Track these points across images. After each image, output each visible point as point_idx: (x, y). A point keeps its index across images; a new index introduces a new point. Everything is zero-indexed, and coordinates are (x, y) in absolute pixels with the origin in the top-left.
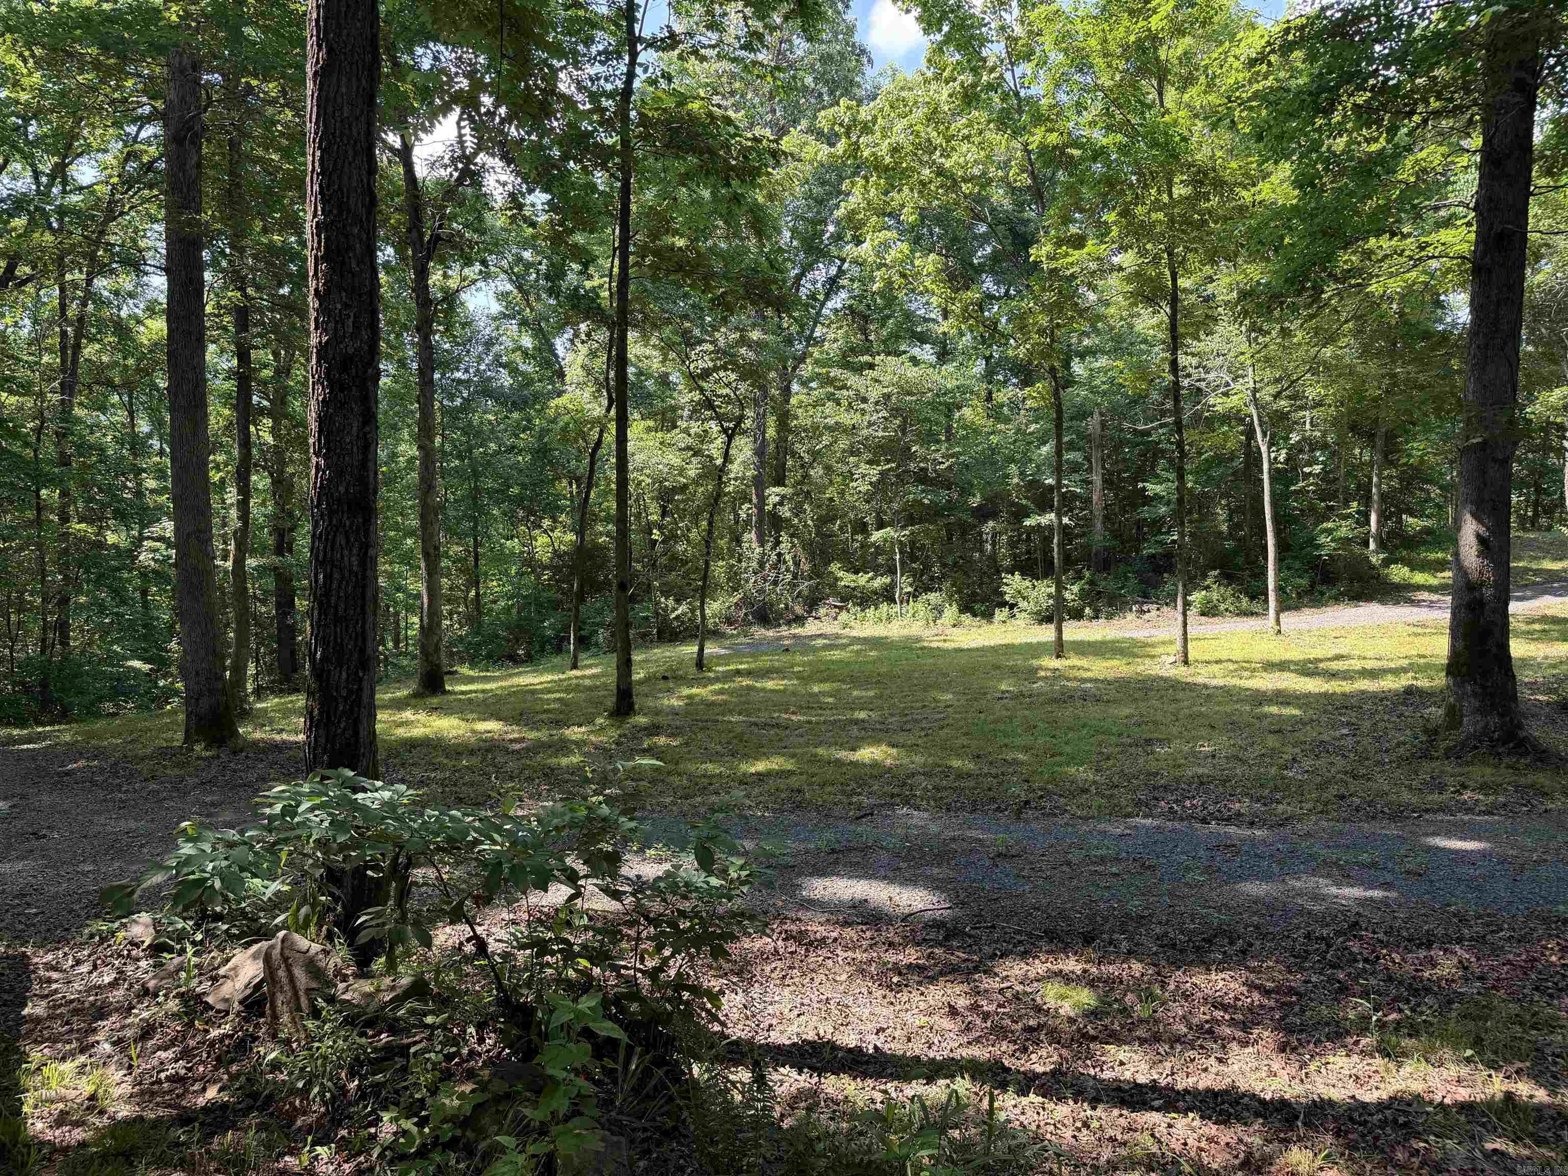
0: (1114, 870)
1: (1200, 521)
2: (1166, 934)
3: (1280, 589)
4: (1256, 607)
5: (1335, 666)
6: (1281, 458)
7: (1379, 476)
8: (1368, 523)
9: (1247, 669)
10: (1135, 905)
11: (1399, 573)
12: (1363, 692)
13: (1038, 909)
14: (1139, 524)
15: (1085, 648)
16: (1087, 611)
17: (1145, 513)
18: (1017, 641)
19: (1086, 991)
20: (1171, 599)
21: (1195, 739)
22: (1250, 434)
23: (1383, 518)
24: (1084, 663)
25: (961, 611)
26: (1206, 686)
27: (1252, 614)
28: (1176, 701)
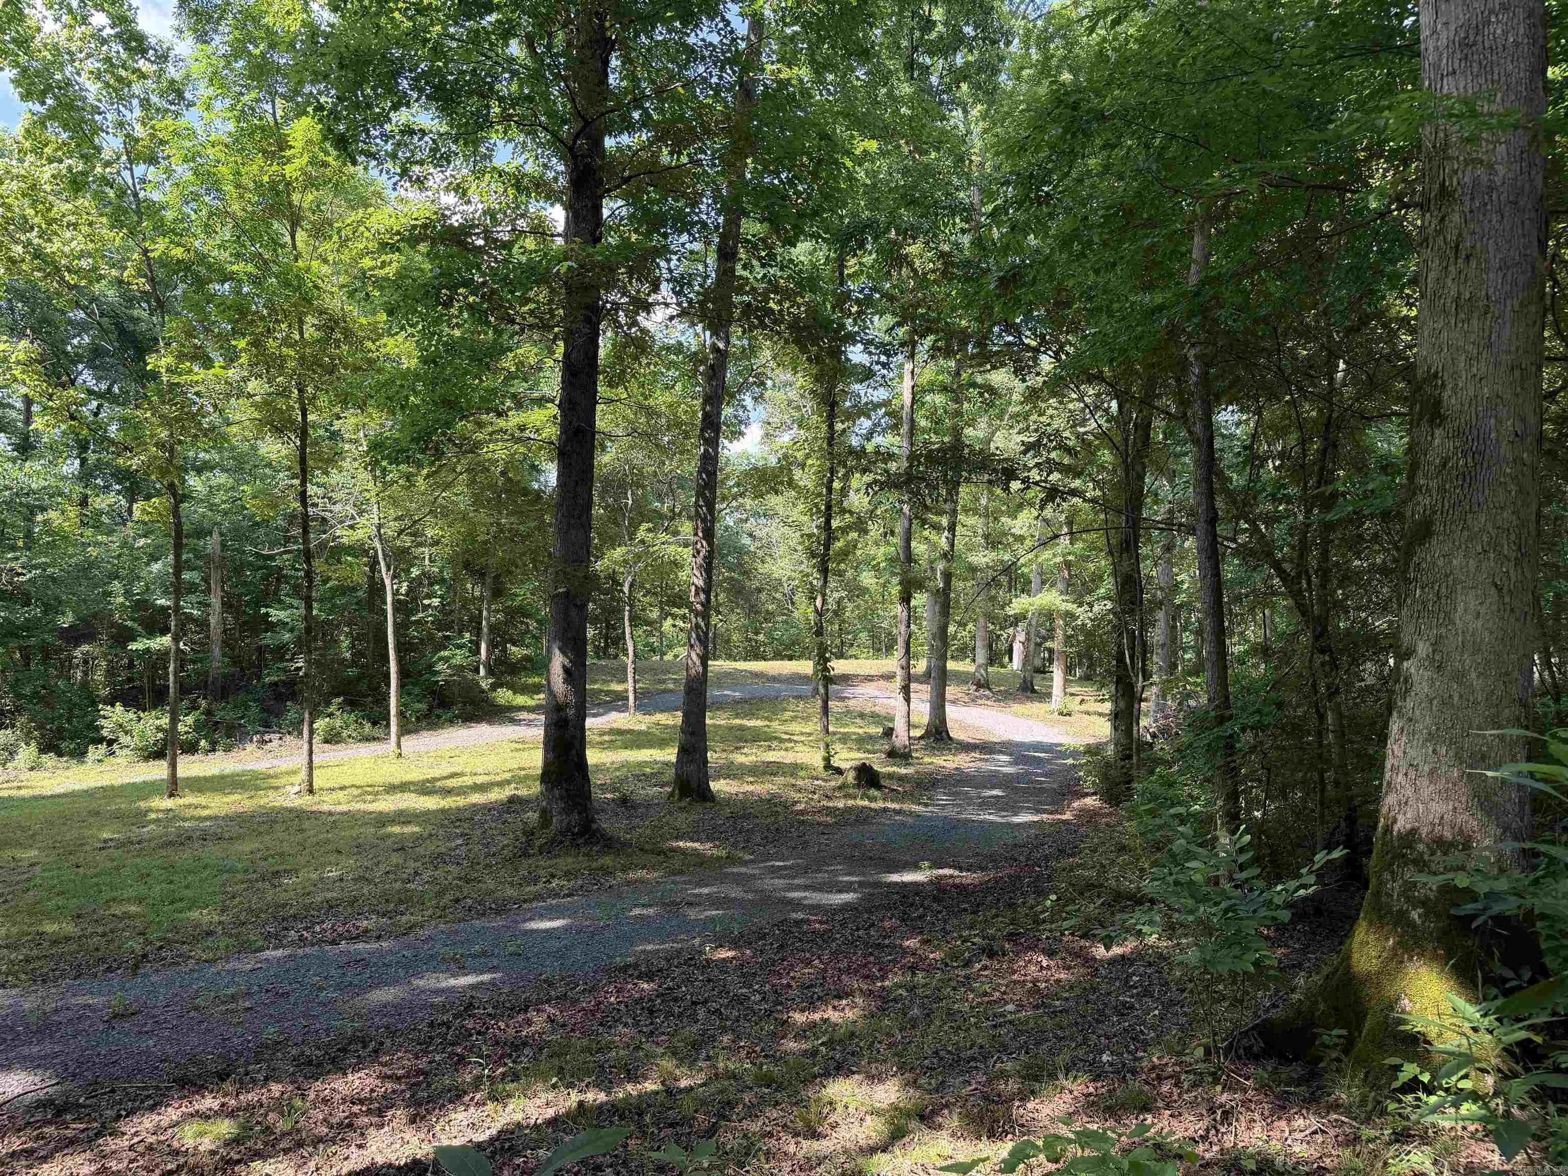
0: (247, 1004)
1: (325, 648)
2: (302, 1054)
3: (401, 714)
4: (378, 732)
5: (451, 783)
6: (403, 590)
7: (488, 610)
8: (478, 652)
9: (370, 793)
10: (271, 1032)
11: (504, 696)
12: (474, 805)
13: (165, 1061)
14: (260, 650)
15: (200, 785)
16: (203, 743)
17: (268, 639)
18: (117, 782)
19: (227, 1121)
20: (296, 728)
21: (324, 865)
22: (374, 564)
23: (492, 646)
24: (201, 800)
25: (43, 750)
26: (330, 814)
27: (374, 739)
28: (301, 831)
